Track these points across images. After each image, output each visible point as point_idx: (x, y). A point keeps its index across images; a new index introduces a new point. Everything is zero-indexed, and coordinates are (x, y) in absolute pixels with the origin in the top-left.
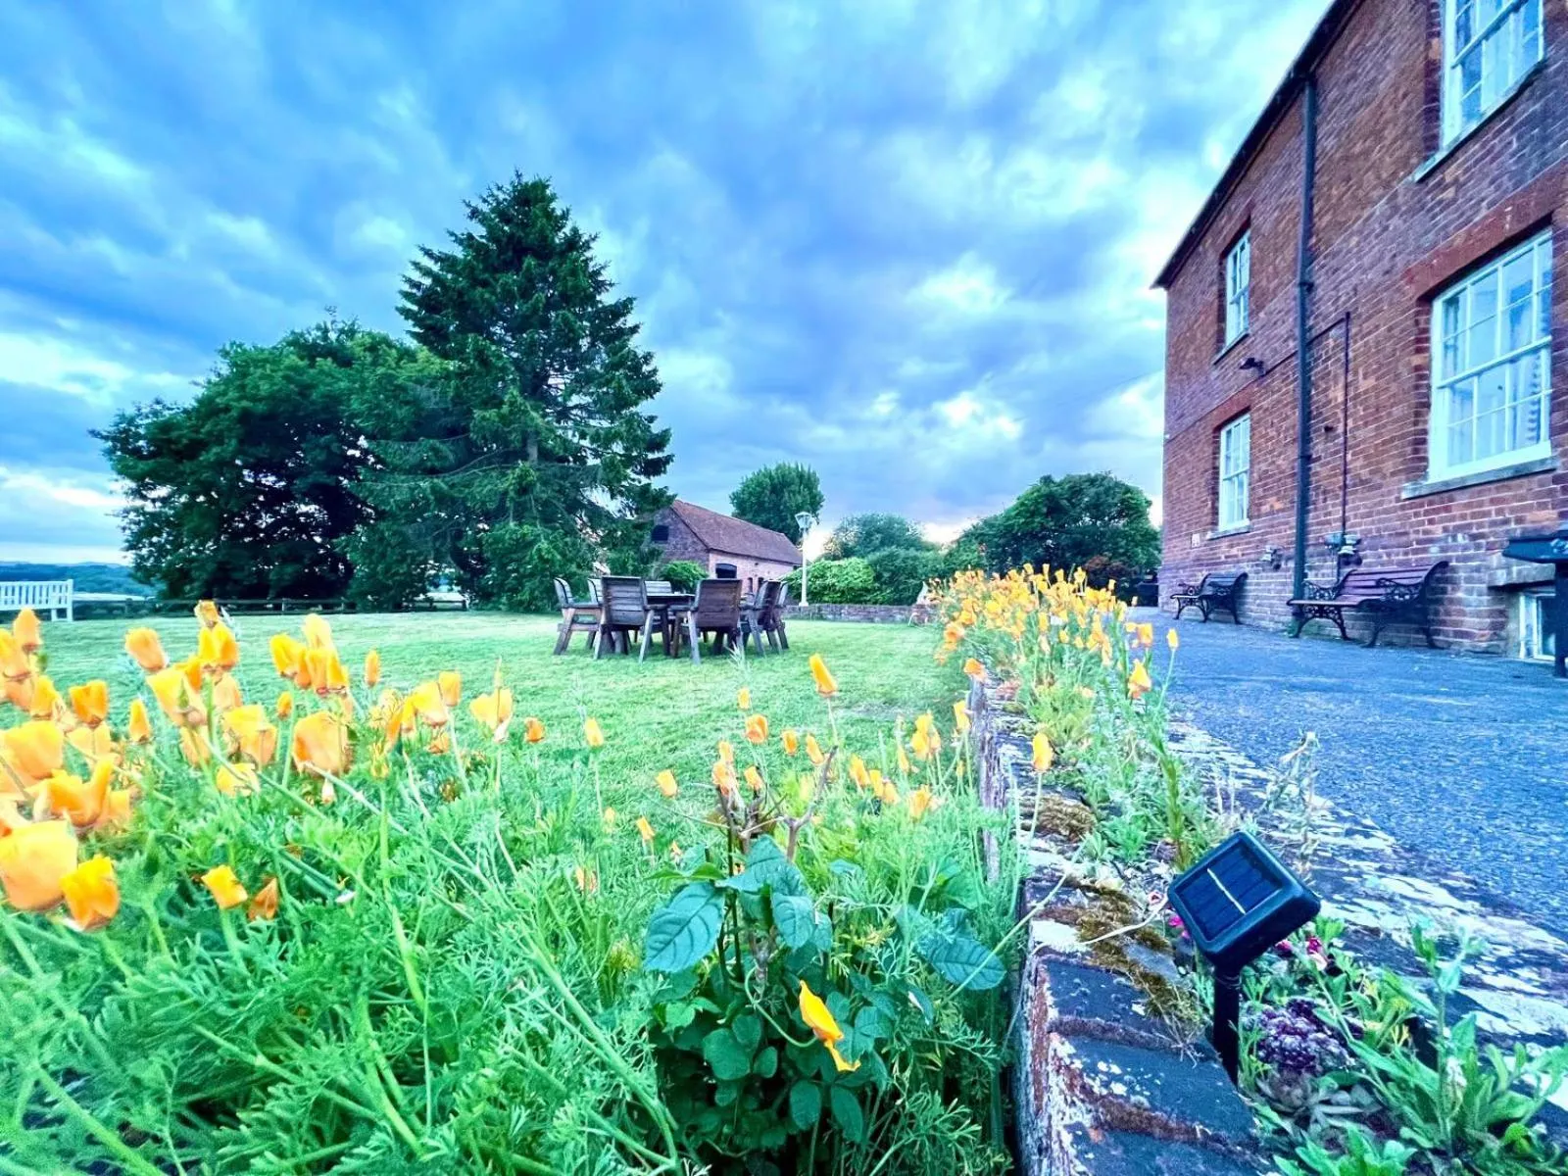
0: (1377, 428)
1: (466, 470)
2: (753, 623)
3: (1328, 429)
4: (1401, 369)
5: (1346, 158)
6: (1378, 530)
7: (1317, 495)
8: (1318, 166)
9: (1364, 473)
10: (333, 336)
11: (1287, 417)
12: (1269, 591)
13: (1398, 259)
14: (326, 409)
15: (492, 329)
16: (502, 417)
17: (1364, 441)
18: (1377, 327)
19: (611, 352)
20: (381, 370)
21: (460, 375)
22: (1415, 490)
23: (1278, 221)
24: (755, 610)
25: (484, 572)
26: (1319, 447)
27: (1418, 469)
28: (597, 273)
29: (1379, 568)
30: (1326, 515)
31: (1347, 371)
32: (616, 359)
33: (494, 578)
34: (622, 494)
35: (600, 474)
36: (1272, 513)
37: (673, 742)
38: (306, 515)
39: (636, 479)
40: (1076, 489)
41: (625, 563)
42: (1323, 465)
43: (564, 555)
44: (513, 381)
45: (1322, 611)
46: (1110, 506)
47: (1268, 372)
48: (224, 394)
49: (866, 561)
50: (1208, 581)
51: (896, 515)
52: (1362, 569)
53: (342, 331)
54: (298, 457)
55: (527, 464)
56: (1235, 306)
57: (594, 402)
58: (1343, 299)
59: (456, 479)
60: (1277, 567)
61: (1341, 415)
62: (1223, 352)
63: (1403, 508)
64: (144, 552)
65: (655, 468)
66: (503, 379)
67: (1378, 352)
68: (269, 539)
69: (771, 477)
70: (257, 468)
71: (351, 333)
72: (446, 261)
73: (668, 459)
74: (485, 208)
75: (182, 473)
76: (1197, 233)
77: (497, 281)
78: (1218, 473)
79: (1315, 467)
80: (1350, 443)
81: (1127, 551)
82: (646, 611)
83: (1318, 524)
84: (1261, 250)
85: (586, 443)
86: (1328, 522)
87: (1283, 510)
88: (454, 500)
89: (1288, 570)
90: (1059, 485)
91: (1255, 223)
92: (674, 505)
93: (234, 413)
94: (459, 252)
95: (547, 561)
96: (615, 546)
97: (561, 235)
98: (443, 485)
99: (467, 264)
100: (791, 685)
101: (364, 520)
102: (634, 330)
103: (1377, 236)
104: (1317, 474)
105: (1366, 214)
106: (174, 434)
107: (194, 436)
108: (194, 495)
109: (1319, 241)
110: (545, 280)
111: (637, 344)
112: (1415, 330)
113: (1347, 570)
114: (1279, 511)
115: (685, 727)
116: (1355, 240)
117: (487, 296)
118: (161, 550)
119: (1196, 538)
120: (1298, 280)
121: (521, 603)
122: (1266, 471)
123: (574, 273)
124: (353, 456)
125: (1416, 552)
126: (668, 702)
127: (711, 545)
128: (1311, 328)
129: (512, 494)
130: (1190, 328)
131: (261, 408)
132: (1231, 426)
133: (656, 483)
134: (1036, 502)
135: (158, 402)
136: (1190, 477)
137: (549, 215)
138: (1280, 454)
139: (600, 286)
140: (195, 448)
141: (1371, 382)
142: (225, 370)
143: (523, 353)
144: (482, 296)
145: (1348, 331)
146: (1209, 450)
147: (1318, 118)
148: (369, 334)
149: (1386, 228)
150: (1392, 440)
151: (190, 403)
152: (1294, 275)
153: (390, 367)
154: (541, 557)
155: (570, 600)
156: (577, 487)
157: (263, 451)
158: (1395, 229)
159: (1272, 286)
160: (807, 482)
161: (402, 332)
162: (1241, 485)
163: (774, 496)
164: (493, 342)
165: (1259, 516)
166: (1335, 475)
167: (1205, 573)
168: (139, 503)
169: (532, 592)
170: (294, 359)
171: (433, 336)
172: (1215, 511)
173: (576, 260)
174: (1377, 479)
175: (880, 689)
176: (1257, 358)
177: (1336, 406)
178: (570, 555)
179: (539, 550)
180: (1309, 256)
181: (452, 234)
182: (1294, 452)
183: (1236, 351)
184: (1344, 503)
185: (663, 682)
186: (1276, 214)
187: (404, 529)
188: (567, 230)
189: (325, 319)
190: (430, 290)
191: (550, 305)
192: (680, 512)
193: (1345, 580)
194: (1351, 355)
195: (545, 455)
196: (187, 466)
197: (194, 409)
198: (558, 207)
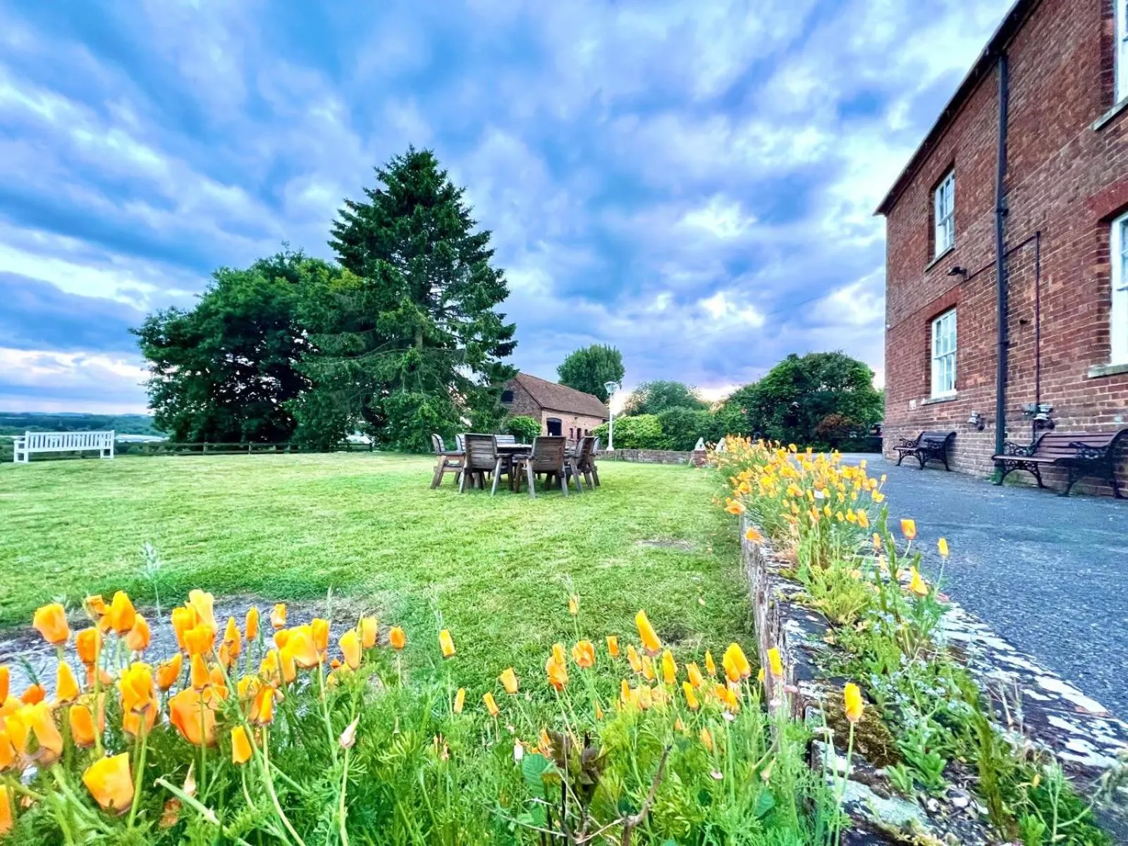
0: (1065, 322)
1: (374, 353)
2: (574, 468)
3: (1023, 322)
4: (1085, 275)
5: (1034, 113)
6: (1068, 402)
7: (1014, 373)
8: (1010, 120)
9: (1055, 357)
10: (287, 262)
11: (988, 312)
12: (974, 446)
13: (1080, 190)
14: (281, 313)
15: (393, 255)
16: (398, 317)
17: (1054, 332)
18: (1064, 243)
19: (475, 270)
20: (317, 285)
21: (371, 287)
22: (1099, 371)
23: (977, 163)
24: (575, 458)
25: (385, 424)
26: (1014, 337)
27: (1102, 354)
28: (465, 215)
29: (1069, 433)
30: (1022, 388)
31: (1038, 278)
32: (478, 274)
33: (391, 430)
34: (480, 369)
35: (466, 356)
36: (976, 385)
37: (514, 568)
38: (268, 384)
39: (490, 358)
40: (815, 364)
41: (482, 418)
42: (1018, 350)
43: (439, 413)
44: (406, 290)
45: (1021, 465)
46: (842, 377)
47: (971, 278)
48: (215, 303)
49: (656, 417)
50: (924, 437)
51: (678, 381)
52: (1054, 432)
53: (292, 259)
54: (262, 344)
55: (415, 349)
56: (942, 227)
57: (462, 305)
58: (1034, 221)
59: (366, 360)
60: (981, 429)
61: (1034, 311)
62: (933, 262)
63: (1089, 384)
64: (162, 409)
65: (504, 350)
66: (399, 290)
67: (1065, 262)
68: (242, 400)
69: (587, 355)
70: (236, 352)
71: (298, 259)
72: (362, 209)
73: (514, 344)
74: (389, 172)
75: (187, 357)
76: (911, 174)
77: (396, 222)
78: (930, 354)
79: (1012, 350)
80: (1043, 332)
81: (855, 410)
82: (496, 458)
83: (1015, 395)
84: (963, 185)
85: (456, 333)
86: (1024, 394)
87: (985, 384)
88: (364, 374)
89: (990, 431)
90: (802, 361)
91: (958, 165)
92: (518, 376)
93: (221, 316)
94: (370, 203)
95: (427, 418)
96: (475, 406)
97: (440, 189)
98: (358, 365)
99: (376, 210)
100: (602, 518)
101: (305, 387)
102: (490, 253)
103: (1062, 173)
104: (1013, 356)
105: (1051, 157)
106: (182, 331)
107: (194, 331)
108: (194, 372)
109: (1012, 177)
110: (429, 221)
111: (492, 263)
112: (1097, 245)
113: (1042, 433)
114: (981, 384)
115: (523, 555)
116: (1042, 176)
117: (389, 232)
118: (172, 408)
119: (913, 403)
120: (995, 207)
121: (409, 447)
122: (970, 354)
123: (449, 215)
124: (298, 343)
125: (1102, 420)
126: (511, 532)
127: (544, 405)
128: (1006, 244)
129: (404, 370)
130: (906, 244)
131: (239, 312)
132: (941, 318)
133: (505, 361)
134: (785, 374)
135: (173, 309)
136: (907, 357)
137: (432, 175)
138: (982, 340)
139: (467, 224)
140: (195, 340)
141: (1059, 285)
142: (216, 287)
143: (413, 272)
144: (386, 232)
145: (1038, 246)
146: (922, 337)
147: (1010, 84)
148: (311, 259)
149: (1069, 167)
150: (1079, 331)
151: (193, 309)
152: (992, 203)
153: (323, 283)
154: (423, 415)
155: (443, 449)
156: (449, 364)
157: (239, 341)
158: (1078, 168)
159: (973, 212)
160: (612, 357)
161: (332, 258)
162: (949, 363)
163: (588, 369)
164: (393, 264)
165: (965, 388)
166: (1030, 358)
167: (921, 431)
168: (159, 376)
169: (417, 440)
170: (261, 279)
171: (352, 261)
172: (928, 383)
173: (451, 206)
174: (1066, 361)
175: (669, 524)
176: (962, 267)
177: (1029, 305)
178: (443, 414)
179: (423, 410)
180: (1004, 190)
181: (366, 191)
182: (995, 339)
183: (944, 262)
184: (1038, 380)
185: (507, 513)
186: (976, 157)
187: (331, 394)
188: (444, 185)
189: (282, 250)
190: (352, 229)
191: (432, 237)
192: (521, 381)
193: (1041, 440)
194: (1041, 265)
195: (428, 342)
196: (190, 352)
197: (196, 313)
198: (438, 170)
